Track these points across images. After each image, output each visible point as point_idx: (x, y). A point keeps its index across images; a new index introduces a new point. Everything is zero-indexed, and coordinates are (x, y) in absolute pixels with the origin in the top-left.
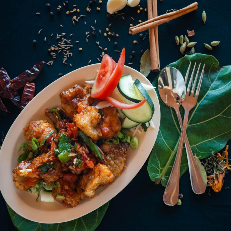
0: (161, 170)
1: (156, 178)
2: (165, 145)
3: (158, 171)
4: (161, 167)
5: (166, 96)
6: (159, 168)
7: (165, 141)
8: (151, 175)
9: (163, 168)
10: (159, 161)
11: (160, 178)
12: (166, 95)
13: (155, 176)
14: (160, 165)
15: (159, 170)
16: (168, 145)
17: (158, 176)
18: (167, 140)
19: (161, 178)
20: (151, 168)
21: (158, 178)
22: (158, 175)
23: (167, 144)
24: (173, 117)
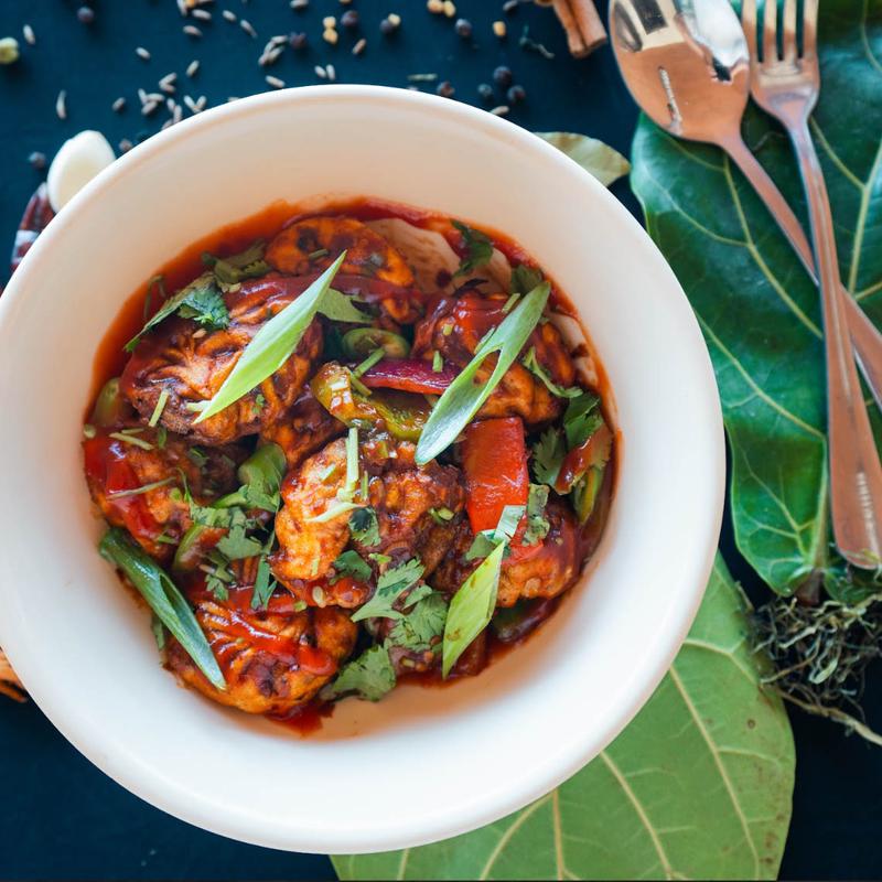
0: (806, 535)
1: (796, 580)
2: (779, 418)
3: (792, 543)
4: (800, 523)
5: (662, 80)
6: (791, 530)
7: (777, 399)
8: (765, 572)
9: (806, 525)
10: (778, 496)
11: (813, 571)
12: (665, 74)
13: (786, 568)
14: (793, 516)
15: (797, 537)
16: (794, 413)
17: (799, 566)
18: (783, 396)
19: (817, 571)
20: (754, 538)
21: (804, 575)
22: (799, 560)
23: (789, 410)
24: (775, 283)
